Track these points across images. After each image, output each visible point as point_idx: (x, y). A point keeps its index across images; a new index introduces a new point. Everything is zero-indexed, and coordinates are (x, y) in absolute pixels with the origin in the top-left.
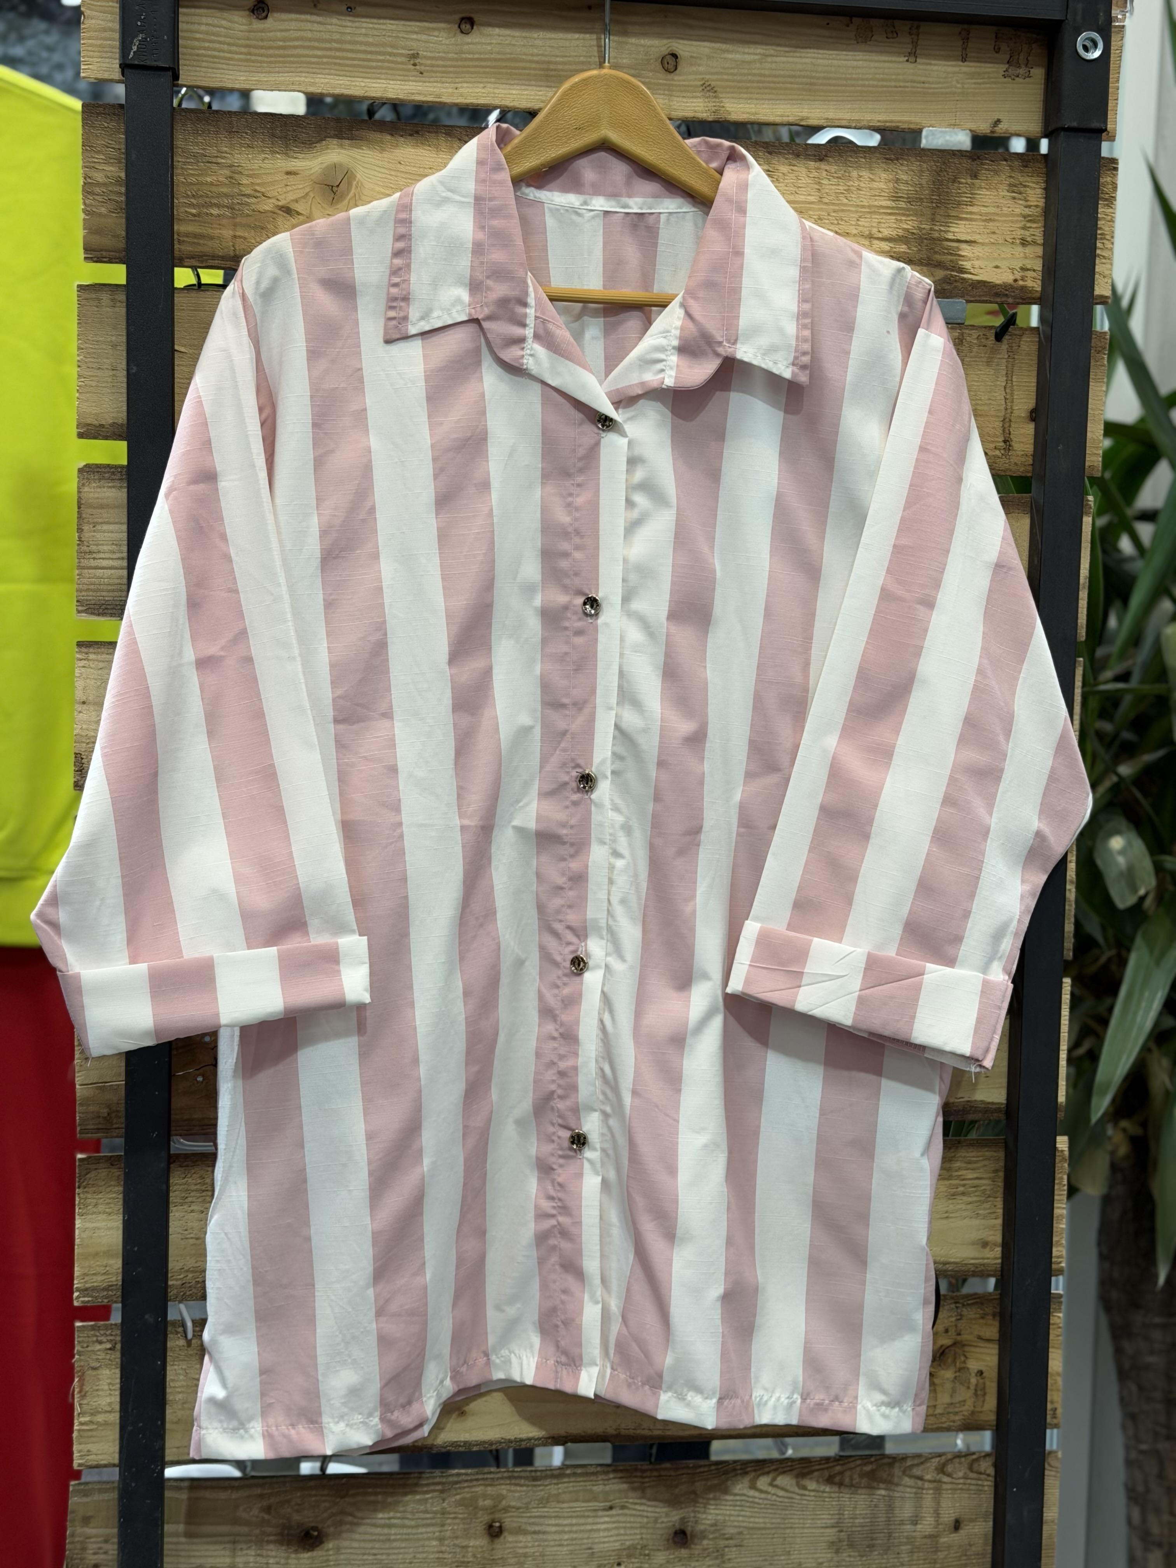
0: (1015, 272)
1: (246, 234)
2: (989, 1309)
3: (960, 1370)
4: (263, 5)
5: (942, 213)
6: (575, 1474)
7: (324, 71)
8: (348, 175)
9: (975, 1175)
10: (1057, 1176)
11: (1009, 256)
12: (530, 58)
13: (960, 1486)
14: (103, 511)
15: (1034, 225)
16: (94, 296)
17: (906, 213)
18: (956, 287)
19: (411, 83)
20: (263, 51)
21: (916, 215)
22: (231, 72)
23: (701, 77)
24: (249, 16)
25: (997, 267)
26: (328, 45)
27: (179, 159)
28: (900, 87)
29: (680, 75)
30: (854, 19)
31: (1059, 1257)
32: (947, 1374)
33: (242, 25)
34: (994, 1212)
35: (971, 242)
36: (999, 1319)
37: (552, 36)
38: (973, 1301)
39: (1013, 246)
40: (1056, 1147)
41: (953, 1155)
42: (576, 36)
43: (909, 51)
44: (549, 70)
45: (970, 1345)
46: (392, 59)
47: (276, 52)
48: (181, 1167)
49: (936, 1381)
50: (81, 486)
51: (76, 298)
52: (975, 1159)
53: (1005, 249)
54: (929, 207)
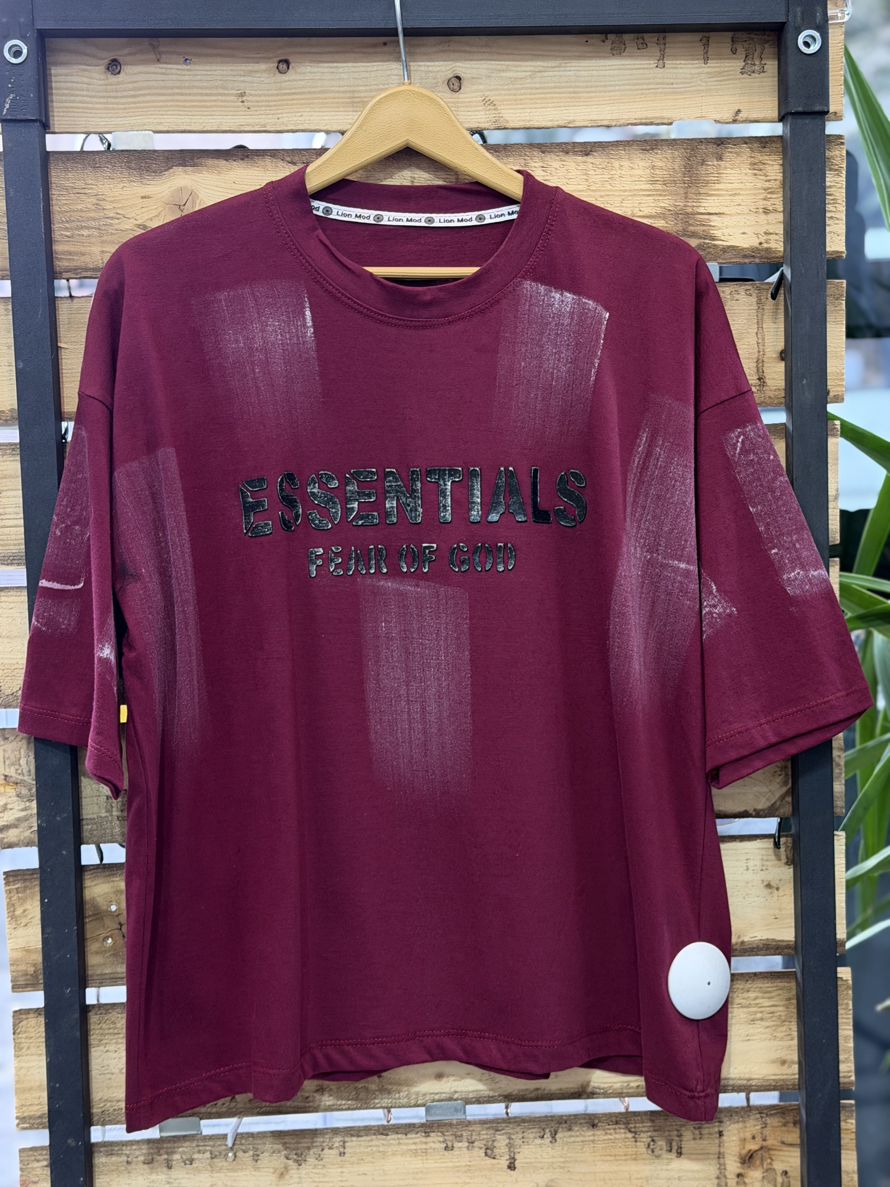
0: (760, 236)
2: (790, 1118)
3: (767, 1170)
4: (116, 63)
5: (694, 191)
7: (168, 113)
8: (193, 195)
9: (772, 1003)
10: (842, 1002)
11: (754, 223)
12: (338, 89)
14: (5, 480)
15: (774, 196)
17: (661, 193)
18: (709, 253)
19: (240, 117)
20: (117, 101)
21: (670, 195)
23: (481, 94)
24: (105, 73)
25: (744, 233)
26: (170, 91)
27: (55, 193)
28: (652, 89)
29: (462, 93)
30: (609, 36)
31: (849, 1072)
32: (755, 1175)
33: (100, 80)
34: (790, 1035)
35: (720, 214)
36: (799, 1126)
37: (356, 70)
38: (776, 1111)
39: (756, 215)
40: (837, 978)
41: (750, 986)
42: (375, 68)
43: (658, 58)
44: (353, 97)
45: (775, 1149)
46: (223, 98)
47: (129, 100)
48: (96, 1014)
49: (747, 1180)
52: (770, 989)
53: (750, 218)
54: (682, 187)
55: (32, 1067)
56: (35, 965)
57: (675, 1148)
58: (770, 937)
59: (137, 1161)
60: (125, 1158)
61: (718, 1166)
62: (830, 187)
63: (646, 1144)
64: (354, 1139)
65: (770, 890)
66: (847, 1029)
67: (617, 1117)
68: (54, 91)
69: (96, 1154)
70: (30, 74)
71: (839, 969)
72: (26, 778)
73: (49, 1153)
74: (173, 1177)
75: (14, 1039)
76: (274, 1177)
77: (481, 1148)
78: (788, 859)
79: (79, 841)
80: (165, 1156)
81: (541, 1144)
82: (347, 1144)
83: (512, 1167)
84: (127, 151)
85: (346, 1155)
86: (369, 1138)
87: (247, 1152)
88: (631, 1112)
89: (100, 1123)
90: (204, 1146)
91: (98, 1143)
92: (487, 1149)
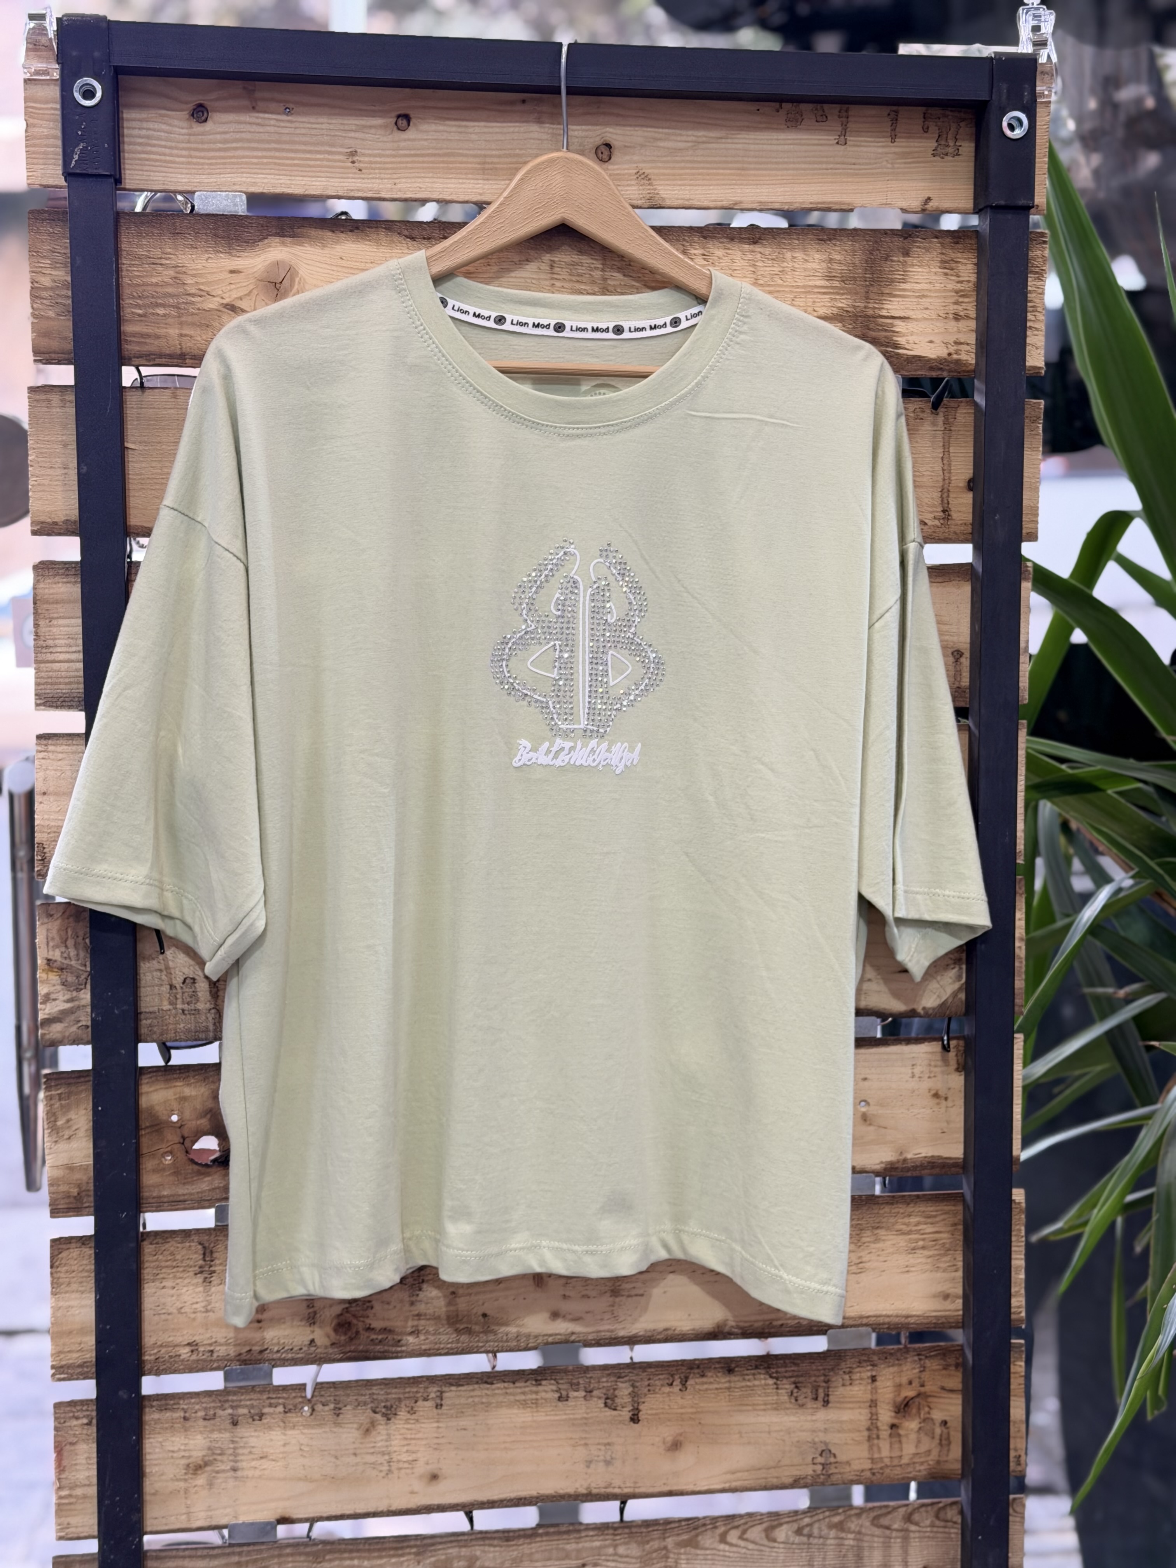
0: (949, 346)
1: (192, 333)
2: (951, 1361)
3: (924, 1420)
4: (203, 109)
5: (875, 290)
6: (547, 1534)
7: (264, 171)
8: (291, 271)
9: (935, 1230)
10: (1015, 1227)
11: (942, 330)
12: (467, 152)
13: (927, 1534)
14: (59, 606)
15: (966, 300)
16: (43, 397)
17: (837, 291)
19: (350, 180)
20: (202, 154)
21: (850, 293)
22: (173, 175)
23: (635, 165)
24: (188, 119)
25: (931, 342)
26: (267, 146)
27: (125, 261)
28: (831, 168)
29: (612, 164)
30: (784, 105)
31: (1019, 1307)
32: (911, 1425)
33: (182, 128)
34: (954, 1265)
35: (905, 318)
36: (961, 1370)
37: (488, 130)
38: (936, 1353)
39: (946, 321)
40: (1012, 1200)
43: (839, 133)
44: (485, 163)
45: (934, 1396)
46: (330, 157)
47: (217, 154)
48: (151, 1244)
49: (902, 1432)
50: (36, 582)
51: (27, 400)
52: (934, 1213)
53: (938, 324)
54: (862, 285)
55: (72, 1307)
56: (79, 1186)
57: (821, 1395)
58: (936, 1154)
59: (195, 1417)
60: (182, 1414)
61: (870, 1416)
62: (1031, 292)
63: (789, 1391)
64: (453, 1388)
65: (938, 1101)
66: (1018, 1259)
67: (756, 1361)
68: (126, 139)
69: (147, 1410)
70: (103, 120)
71: (1014, 1191)
72: (73, 963)
73: (94, 1408)
74: (240, 1435)
75: (52, 1274)
76: (356, 1434)
77: (600, 1398)
78: (958, 1063)
79: (138, 1039)
80: (230, 1411)
81: (669, 1393)
82: (445, 1395)
83: (635, 1419)
84: (214, 215)
85: (444, 1408)
86: (471, 1387)
87: (327, 1405)
88: (772, 1355)
89: (154, 1372)
90: (276, 1398)
91: (149, 1396)
92: (607, 1398)
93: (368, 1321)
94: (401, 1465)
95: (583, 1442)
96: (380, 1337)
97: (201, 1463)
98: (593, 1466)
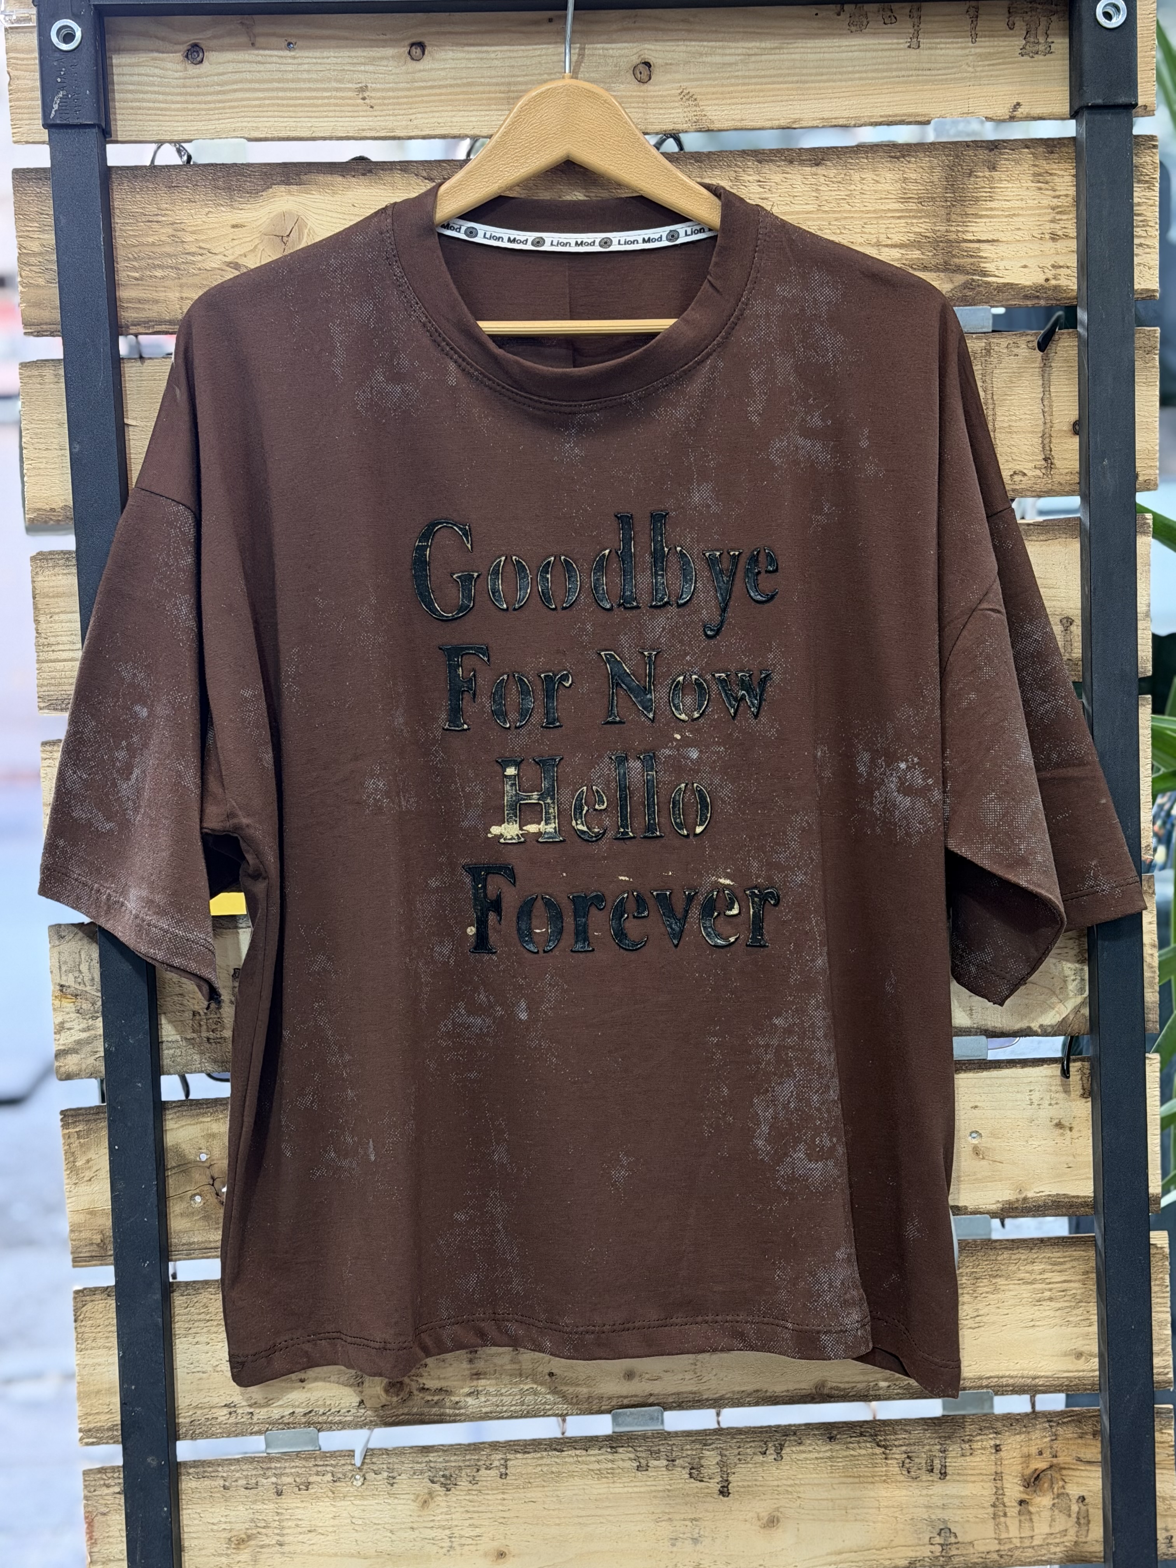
0: (1046, 270)
1: (193, 296)
2: (1088, 1428)
3: (1059, 1496)
4: (198, 49)
5: (958, 211)
7: (266, 114)
8: (299, 222)
9: (1064, 1278)
10: (1155, 1278)
11: (1038, 253)
12: (488, 80)
14: (58, 600)
15: (1065, 217)
16: (34, 372)
17: (914, 214)
18: (979, 293)
19: (361, 119)
20: (200, 98)
21: (927, 216)
22: (168, 124)
23: (678, 85)
24: (183, 62)
25: (1025, 267)
26: (269, 86)
27: (118, 221)
28: (903, 76)
29: (652, 85)
30: (846, 7)
31: (1165, 1367)
32: (1043, 1501)
33: (177, 71)
34: (1087, 1319)
35: (994, 241)
36: (1100, 1438)
37: (511, 54)
38: (1070, 1419)
39: (1041, 242)
40: (1150, 1244)
41: (1036, 1256)
42: (539, 53)
43: (911, 35)
44: (509, 91)
45: (1069, 1469)
46: (339, 94)
47: (215, 98)
48: (182, 1295)
49: (1032, 1509)
50: (35, 574)
51: (18, 376)
52: (1062, 1260)
53: (1031, 246)
54: (943, 206)
55: (99, 1364)
56: (101, 1232)
57: (937, 1466)
58: (1061, 1192)
59: (237, 1486)
60: (222, 1483)
61: (995, 1490)
62: (1139, 204)
63: (900, 1461)
64: (519, 1456)
65: (1060, 1131)
66: (1161, 1312)
67: (861, 1427)
68: (116, 87)
69: (183, 1477)
70: (86, 65)
71: (1153, 1234)
72: (88, 988)
73: (122, 1476)
74: (285, 1506)
75: (76, 1328)
76: (414, 1506)
77: (684, 1468)
78: (1084, 1089)
79: (157, 1071)
80: (274, 1479)
81: (763, 1462)
82: (510, 1463)
83: (724, 1492)
84: (212, 165)
85: (509, 1477)
86: (539, 1455)
87: (380, 1473)
88: (879, 1420)
89: (189, 1437)
90: (323, 1465)
91: (185, 1464)
92: (692, 1468)
93: (421, 1381)
94: (463, 1541)
95: (666, 1517)
96: (436, 1398)
97: (244, 1536)
98: (679, 1544)
